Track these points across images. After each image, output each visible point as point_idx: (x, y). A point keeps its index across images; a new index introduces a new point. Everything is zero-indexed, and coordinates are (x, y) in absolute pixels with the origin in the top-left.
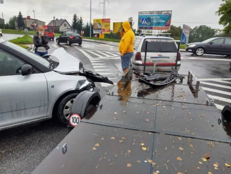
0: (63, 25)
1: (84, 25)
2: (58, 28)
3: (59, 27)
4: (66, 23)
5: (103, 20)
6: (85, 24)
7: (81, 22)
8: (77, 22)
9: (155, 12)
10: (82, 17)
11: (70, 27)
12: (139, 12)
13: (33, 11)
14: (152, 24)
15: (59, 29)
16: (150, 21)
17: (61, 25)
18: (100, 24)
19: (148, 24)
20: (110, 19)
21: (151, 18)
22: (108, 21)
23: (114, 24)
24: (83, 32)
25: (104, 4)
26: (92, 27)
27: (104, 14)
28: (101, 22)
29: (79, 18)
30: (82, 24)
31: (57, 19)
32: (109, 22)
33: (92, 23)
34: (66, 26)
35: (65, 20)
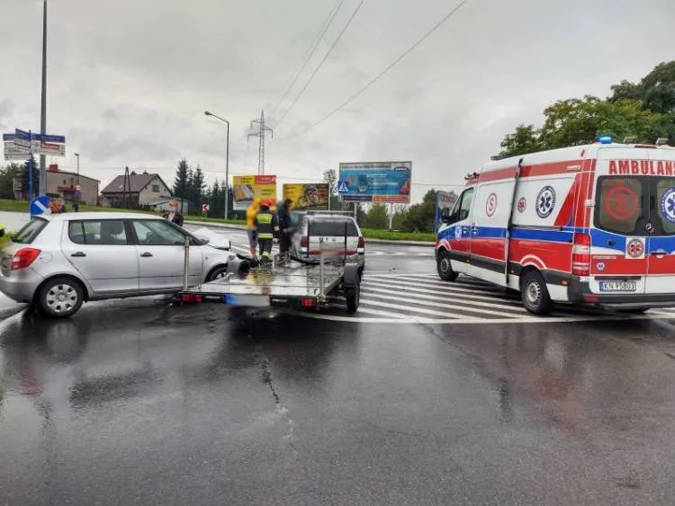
0: (150, 188)
1: (206, 189)
2: (136, 195)
3: (138, 193)
4: (157, 183)
5: (259, 179)
6: (208, 185)
7: (198, 180)
8: (188, 180)
9: (375, 165)
10: (200, 168)
11: (168, 194)
12: (341, 164)
13: (77, 155)
14: (370, 190)
15: (137, 198)
16: (366, 184)
17: (146, 187)
18: (250, 187)
19: (361, 190)
20: (275, 176)
21: (368, 176)
22: (270, 180)
23: (286, 187)
24: (208, 208)
25: (262, 136)
26: (231, 194)
27: (262, 162)
28: (252, 183)
29: (195, 171)
30: (203, 185)
31: (133, 173)
32: (274, 183)
33: (231, 183)
34: (158, 191)
35: (157, 177)
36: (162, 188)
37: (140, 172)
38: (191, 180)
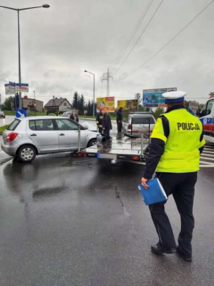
0: (63, 104)
1: (85, 104)
2: (57, 107)
3: (58, 106)
4: (66, 102)
5: (108, 99)
6: (86, 102)
7: (82, 100)
8: (78, 100)
9: (159, 90)
10: (83, 95)
11: (70, 107)
12: (144, 90)
13: (34, 91)
14: (157, 101)
16: (155, 99)
17: (61, 104)
18: (103, 103)
19: (153, 102)
20: (114, 97)
21: (156, 95)
22: (112, 99)
23: (119, 102)
24: (86, 112)
25: (108, 80)
26: (96, 106)
27: (108, 91)
28: (104, 100)
29: (80, 96)
30: (84, 102)
31: (56, 98)
32: (114, 100)
33: (96, 101)
34: (66, 105)
35: (66, 99)
36: (67, 104)
37: (59, 98)
38: (79, 100)
